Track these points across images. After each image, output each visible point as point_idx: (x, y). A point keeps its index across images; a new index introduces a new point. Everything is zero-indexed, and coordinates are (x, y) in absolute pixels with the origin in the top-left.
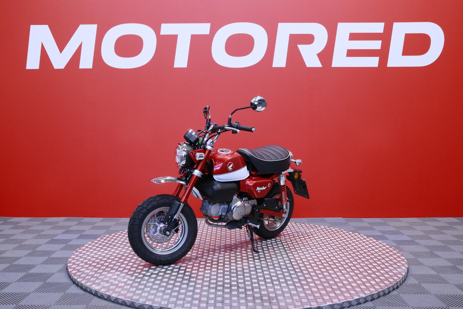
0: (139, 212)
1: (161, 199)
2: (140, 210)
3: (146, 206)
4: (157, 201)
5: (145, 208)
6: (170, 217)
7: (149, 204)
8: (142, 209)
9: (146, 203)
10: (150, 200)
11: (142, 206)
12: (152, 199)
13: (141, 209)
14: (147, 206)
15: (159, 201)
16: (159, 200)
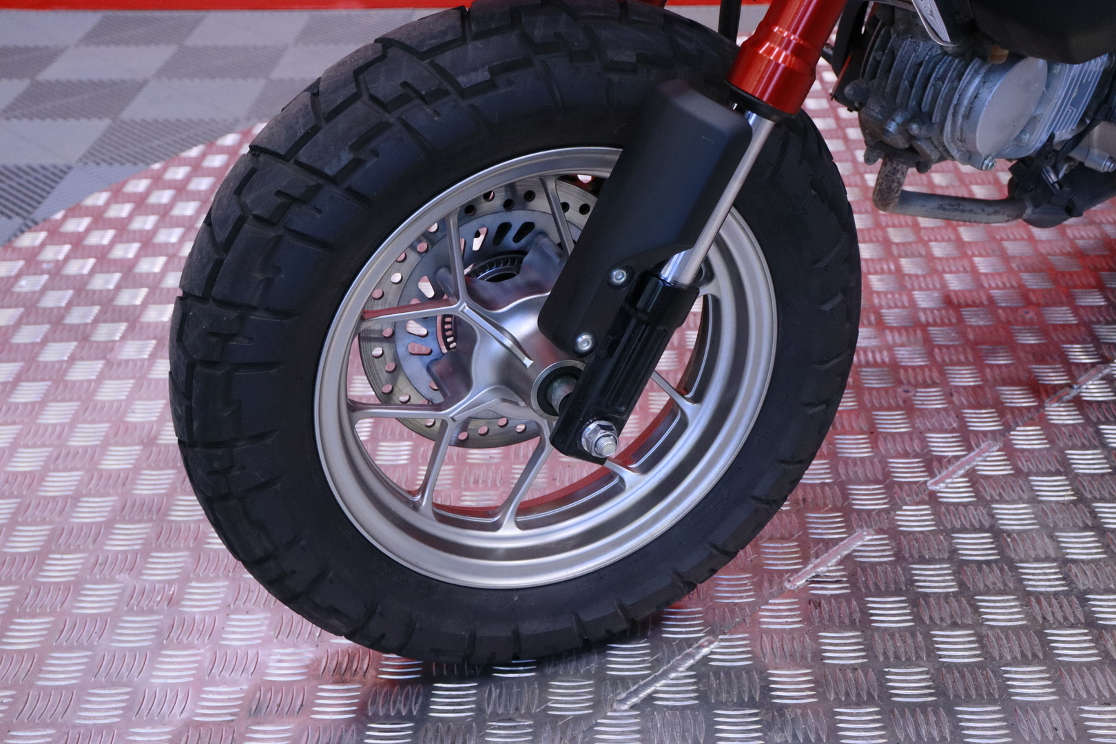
0: (272, 233)
1: (509, 67)
2: (283, 209)
3: (347, 157)
4: (463, 93)
5: (333, 180)
6: (619, 277)
7: (382, 127)
8: (297, 192)
9: (342, 122)
10: (385, 86)
11: (303, 155)
12: (409, 71)
13: (288, 201)
14: (356, 164)
15: (490, 85)
16: (482, 76)
